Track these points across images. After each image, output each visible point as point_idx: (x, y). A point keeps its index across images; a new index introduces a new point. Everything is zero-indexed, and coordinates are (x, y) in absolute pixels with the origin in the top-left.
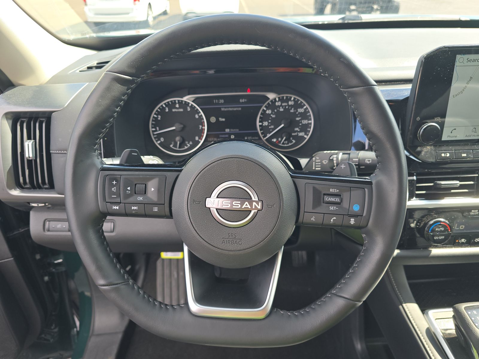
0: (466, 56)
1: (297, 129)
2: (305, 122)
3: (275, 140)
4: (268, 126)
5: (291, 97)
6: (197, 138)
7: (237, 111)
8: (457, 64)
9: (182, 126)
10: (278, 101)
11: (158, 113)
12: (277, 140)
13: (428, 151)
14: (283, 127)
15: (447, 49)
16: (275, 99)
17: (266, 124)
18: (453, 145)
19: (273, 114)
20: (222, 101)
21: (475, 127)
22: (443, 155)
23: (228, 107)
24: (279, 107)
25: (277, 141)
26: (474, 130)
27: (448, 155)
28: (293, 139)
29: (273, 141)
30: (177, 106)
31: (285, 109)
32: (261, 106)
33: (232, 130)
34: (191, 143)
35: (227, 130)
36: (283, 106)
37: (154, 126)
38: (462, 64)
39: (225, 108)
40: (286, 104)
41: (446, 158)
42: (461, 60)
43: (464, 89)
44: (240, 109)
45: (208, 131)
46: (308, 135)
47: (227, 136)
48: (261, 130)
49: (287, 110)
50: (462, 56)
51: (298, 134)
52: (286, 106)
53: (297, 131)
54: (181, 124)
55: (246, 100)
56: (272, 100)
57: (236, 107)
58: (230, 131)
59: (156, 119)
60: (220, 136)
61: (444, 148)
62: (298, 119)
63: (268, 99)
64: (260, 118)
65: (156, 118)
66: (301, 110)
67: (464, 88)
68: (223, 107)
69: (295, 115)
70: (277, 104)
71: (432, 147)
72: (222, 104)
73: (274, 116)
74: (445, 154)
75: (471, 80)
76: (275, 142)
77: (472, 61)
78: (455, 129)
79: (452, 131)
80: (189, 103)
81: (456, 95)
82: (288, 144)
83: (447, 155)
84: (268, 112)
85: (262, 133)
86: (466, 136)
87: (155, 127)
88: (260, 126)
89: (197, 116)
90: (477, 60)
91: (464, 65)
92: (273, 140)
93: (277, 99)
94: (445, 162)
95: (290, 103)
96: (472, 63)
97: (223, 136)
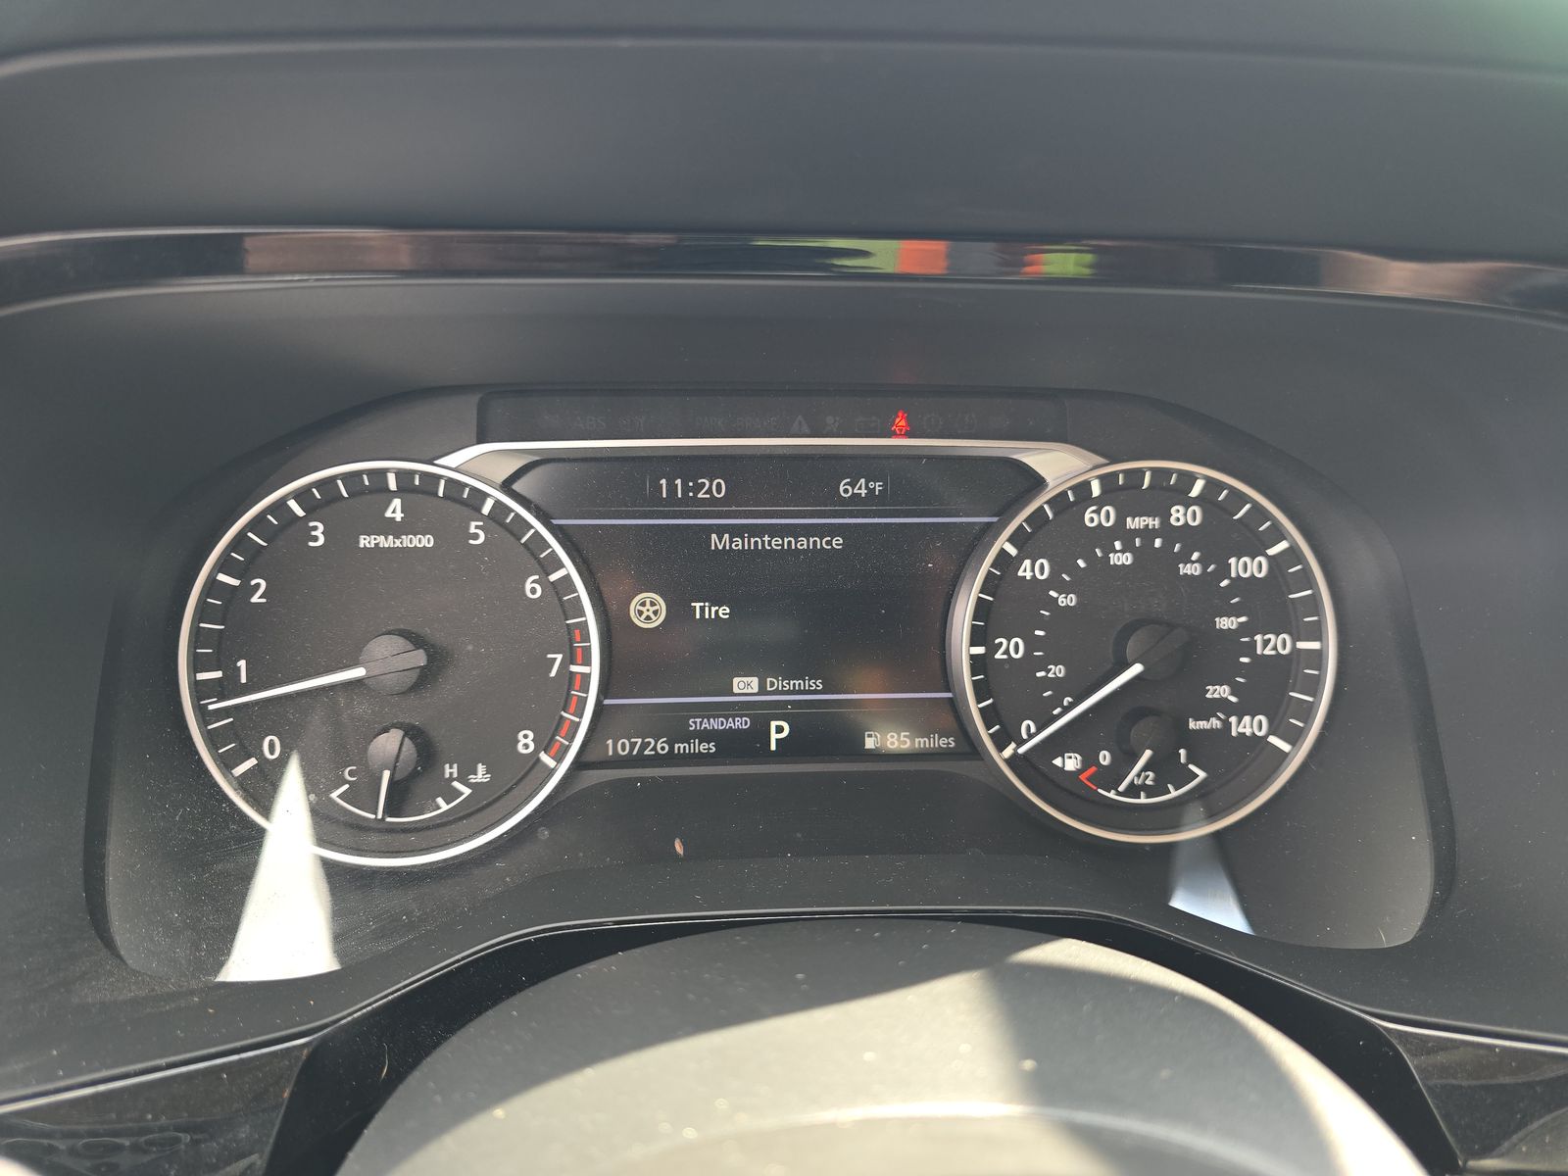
1: (1220, 691)
2: (1277, 644)
3: (1071, 763)
4: (1029, 663)
5: (1189, 479)
6: (526, 742)
7: (815, 553)
9: (419, 658)
10: (1100, 502)
11: (246, 560)
12: (1089, 760)
14: (1138, 678)
16: (1083, 488)
17: (1012, 648)
19: (1064, 589)
20: (715, 487)
23: (757, 531)
24: (1104, 537)
25: (1086, 764)
28: (1190, 759)
29: (1062, 770)
30: (395, 510)
31: (1142, 555)
32: (989, 533)
33: (774, 683)
34: (481, 775)
35: (745, 686)
36: (1128, 537)
37: (215, 651)
39: (736, 531)
40: (1154, 522)
44: (837, 542)
45: (604, 690)
46: (1294, 737)
47: (741, 723)
48: (981, 692)
49: (1155, 564)
51: (1227, 725)
52: (1147, 534)
53: (1222, 704)
54: (417, 641)
55: (878, 487)
56: (1064, 494)
57: (808, 531)
58: (762, 691)
59: (226, 604)
60: (695, 724)
62: (1226, 623)
63: (1037, 482)
64: (981, 610)
65: (235, 597)
66: (1250, 567)
68: (721, 530)
69: (1210, 595)
70: (1091, 518)
72: (712, 506)
73: (1067, 600)
76: (1079, 772)
80: (480, 496)
82: (1158, 789)
84: (1025, 570)
85: (988, 716)
87: (222, 659)
88: (977, 663)
89: (532, 588)
92: (1058, 762)
93: (1096, 489)
95: (1178, 515)
97: (716, 724)
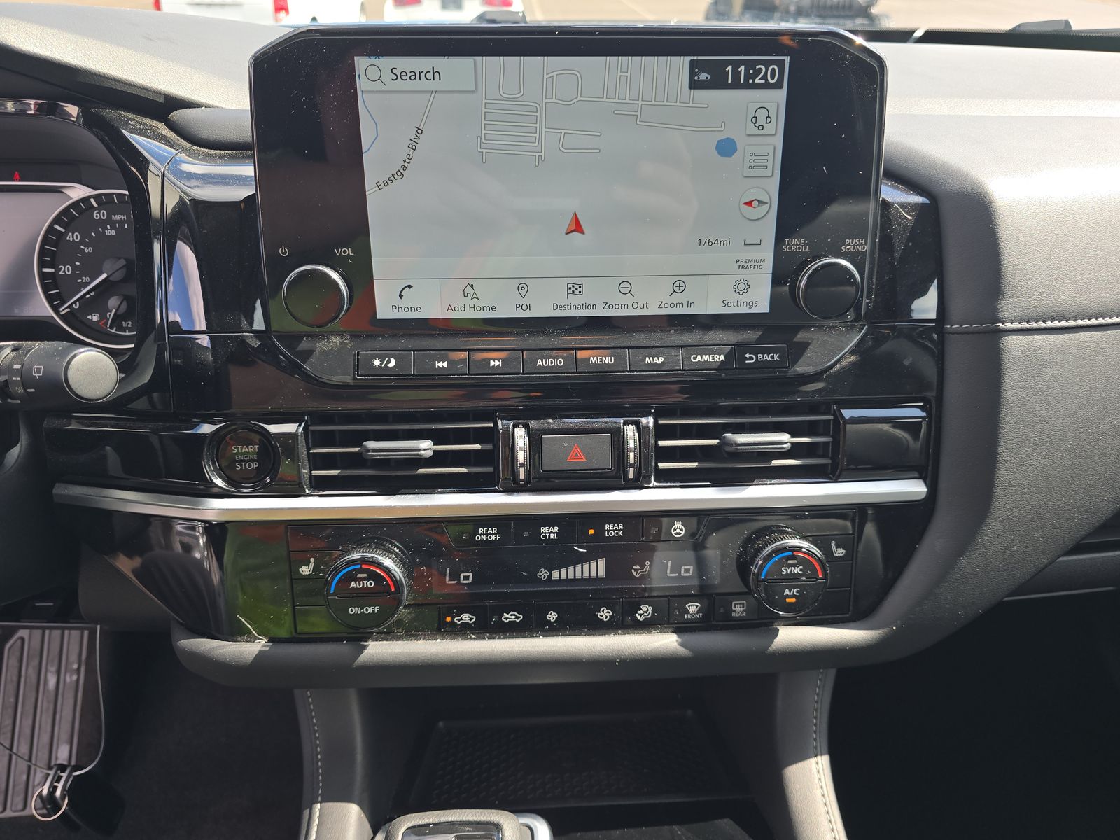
0: (387, 62)
8: (362, 85)
10: (98, 208)
13: (332, 350)
15: (318, 36)
16: (87, 201)
18: (411, 335)
19: (86, 245)
21: (471, 282)
22: (377, 363)
24: (102, 223)
25: (101, 318)
26: (469, 289)
27: (393, 363)
29: (92, 320)
31: (120, 230)
36: (113, 224)
38: (378, 86)
40: (123, 217)
41: (384, 372)
42: (373, 73)
43: (406, 164)
50: (373, 60)
61: (380, 343)
67: (405, 161)
70: (95, 215)
71: (347, 340)
73: (88, 250)
74: (382, 361)
75: (420, 136)
76: (98, 322)
77: (408, 78)
78: (410, 287)
79: (401, 292)
81: (386, 184)
83: (389, 362)
86: (450, 309)
90: (423, 75)
91: (384, 88)
92: (89, 317)
93: (94, 202)
94: (383, 382)
96: (409, 85)
